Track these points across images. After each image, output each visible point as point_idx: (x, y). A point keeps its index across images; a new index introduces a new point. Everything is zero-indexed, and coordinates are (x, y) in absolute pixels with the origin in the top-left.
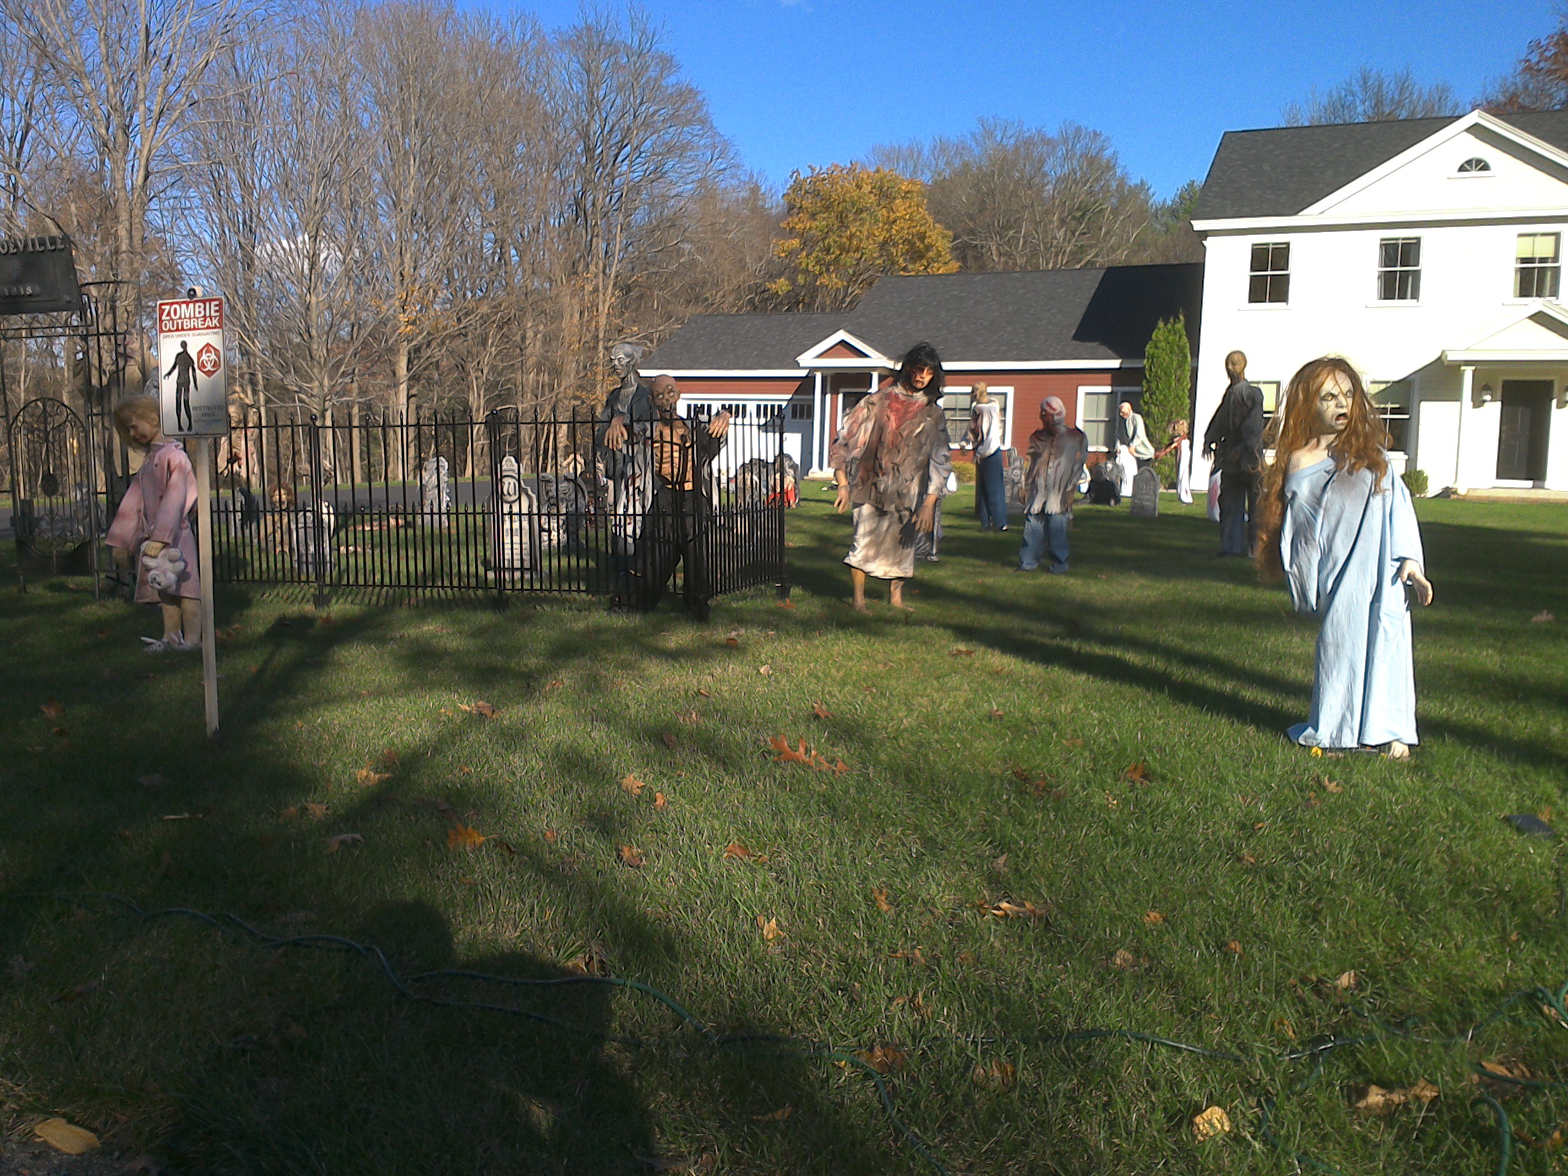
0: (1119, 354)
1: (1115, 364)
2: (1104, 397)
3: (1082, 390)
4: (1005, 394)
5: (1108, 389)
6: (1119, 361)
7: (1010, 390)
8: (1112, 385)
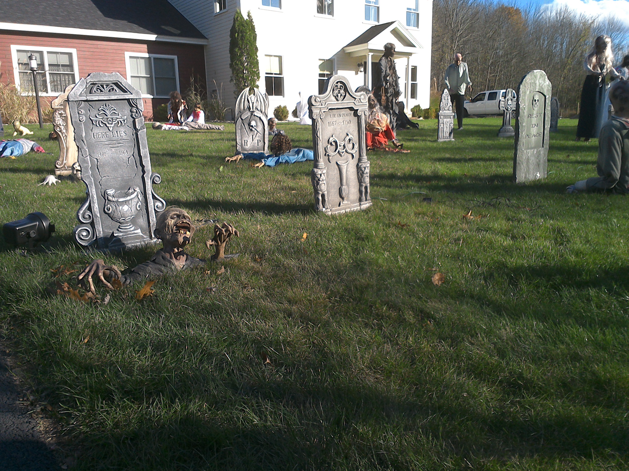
0: (152, 30)
1: (152, 37)
2: (143, 61)
3: (127, 54)
4: (70, 55)
5: (147, 55)
6: (156, 36)
7: (74, 51)
8: (148, 53)
